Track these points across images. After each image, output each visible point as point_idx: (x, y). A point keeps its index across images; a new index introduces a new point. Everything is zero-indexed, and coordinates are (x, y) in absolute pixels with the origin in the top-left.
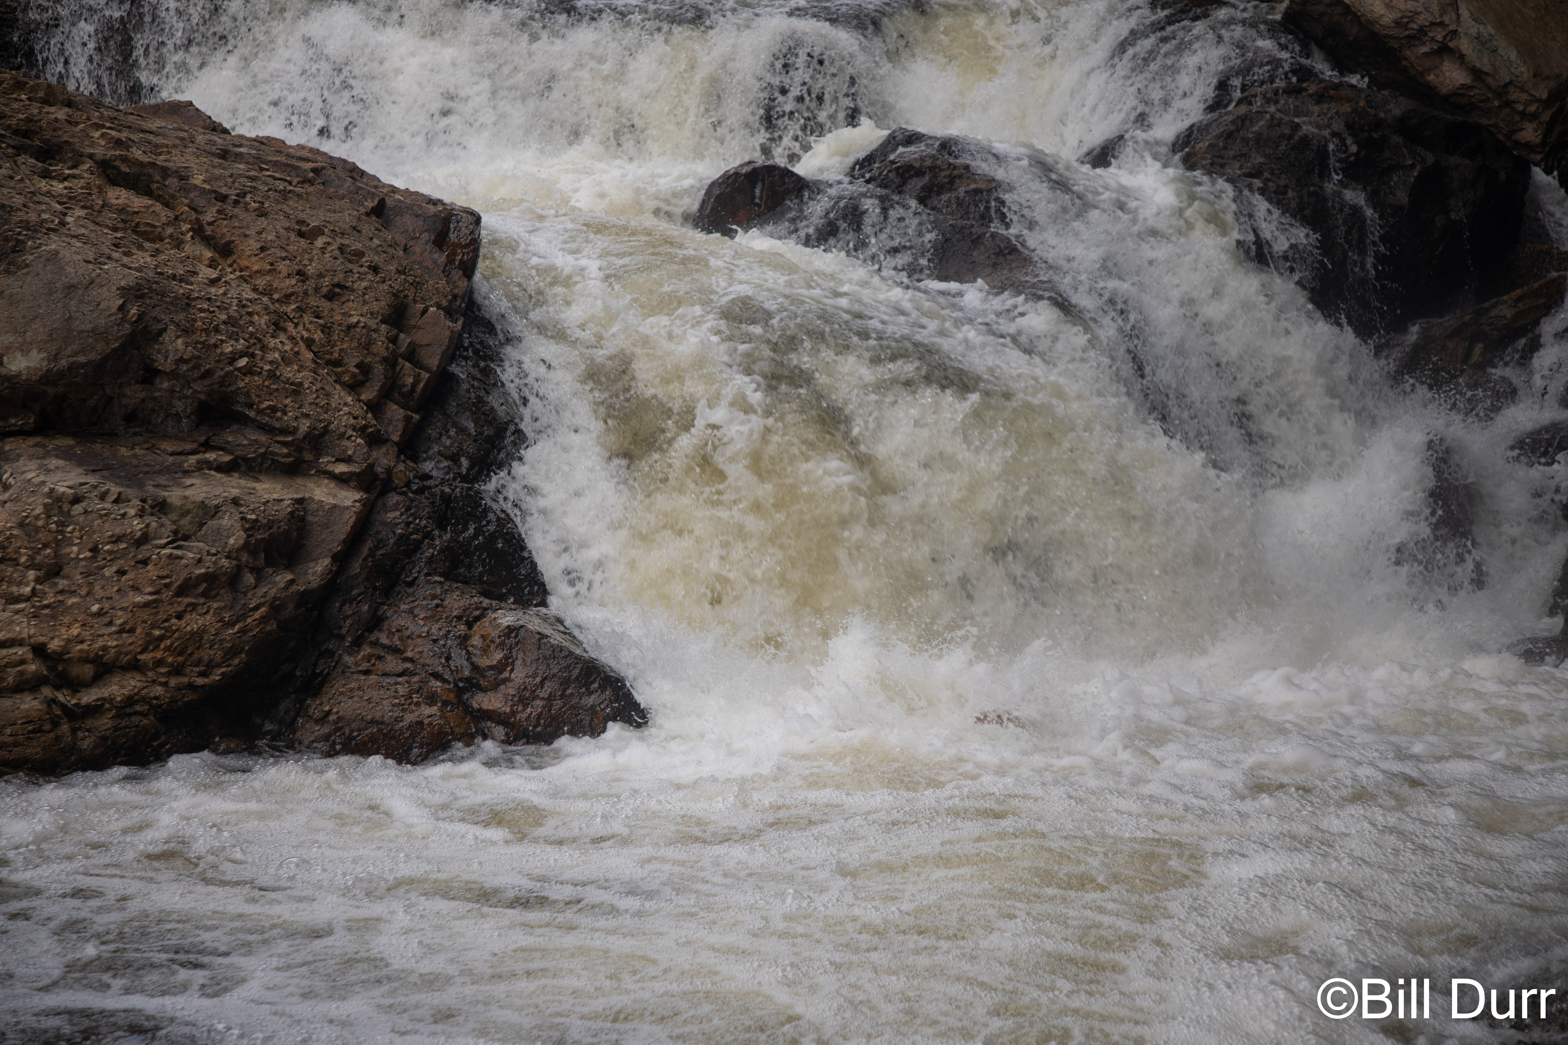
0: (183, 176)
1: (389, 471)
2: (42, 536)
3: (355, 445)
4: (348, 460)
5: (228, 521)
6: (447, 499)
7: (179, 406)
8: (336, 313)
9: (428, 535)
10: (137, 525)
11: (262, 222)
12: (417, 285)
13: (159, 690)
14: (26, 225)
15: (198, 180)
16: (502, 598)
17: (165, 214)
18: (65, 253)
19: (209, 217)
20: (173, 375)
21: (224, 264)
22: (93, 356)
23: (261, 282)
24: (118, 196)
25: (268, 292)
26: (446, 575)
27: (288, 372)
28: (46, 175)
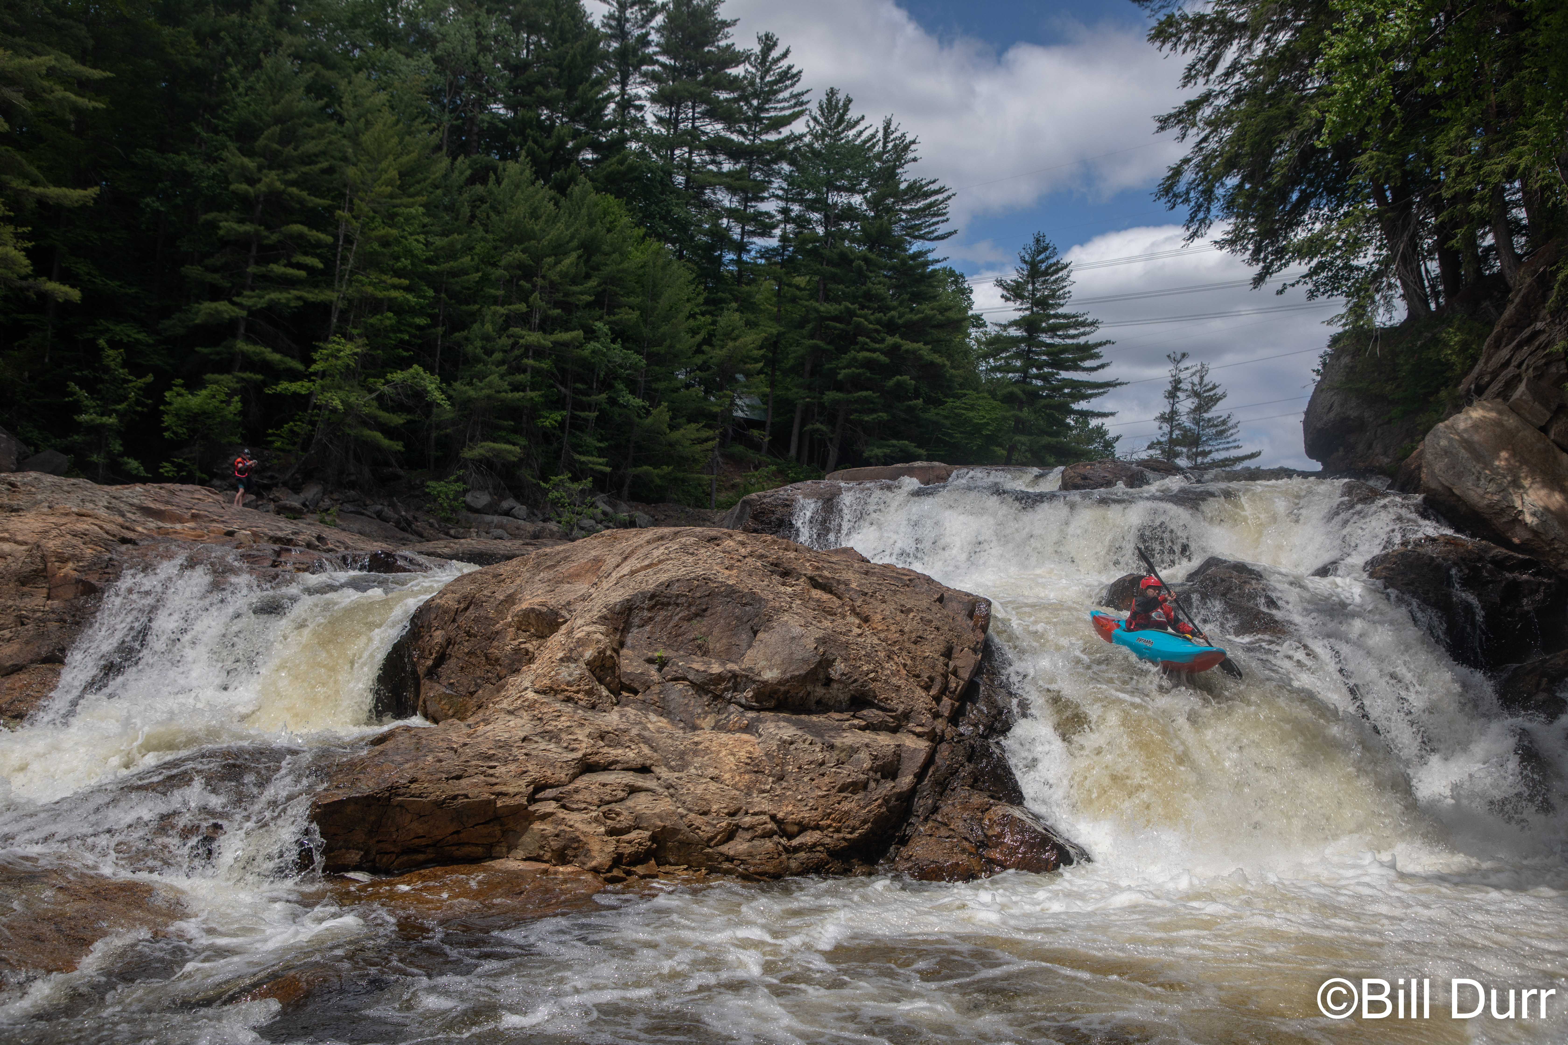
0: (846, 584)
1: (943, 731)
2: (776, 760)
3: (926, 718)
4: (922, 725)
5: (863, 755)
6: (972, 747)
7: (841, 697)
8: (917, 650)
9: (962, 765)
10: (820, 756)
11: (884, 606)
12: (958, 637)
13: (828, 840)
14: (774, 608)
15: (854, 585)
16: (1000, 799)
17: (838, 602)
18: (791, 622)
19: (858, 603)
20: (839, 681)
21: (865, 626)
22: (802, 672)
23: (882, 635)
24: (817, 594)
25: (885, 640)
26: (972, 786)
27: (894, 680)
28: (784, 584)
